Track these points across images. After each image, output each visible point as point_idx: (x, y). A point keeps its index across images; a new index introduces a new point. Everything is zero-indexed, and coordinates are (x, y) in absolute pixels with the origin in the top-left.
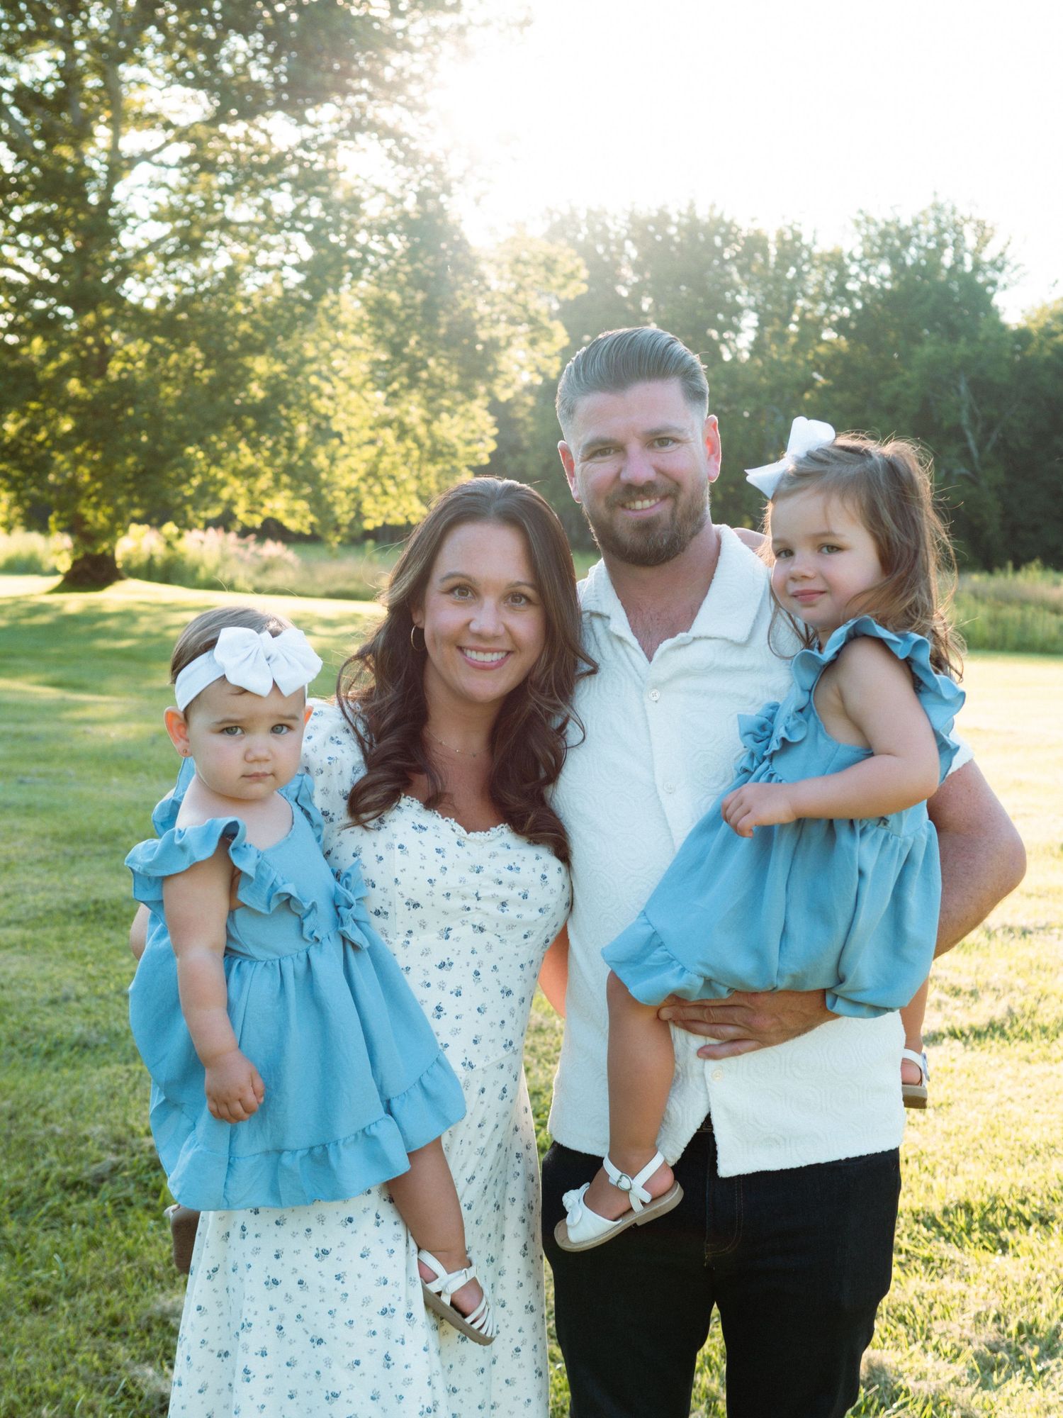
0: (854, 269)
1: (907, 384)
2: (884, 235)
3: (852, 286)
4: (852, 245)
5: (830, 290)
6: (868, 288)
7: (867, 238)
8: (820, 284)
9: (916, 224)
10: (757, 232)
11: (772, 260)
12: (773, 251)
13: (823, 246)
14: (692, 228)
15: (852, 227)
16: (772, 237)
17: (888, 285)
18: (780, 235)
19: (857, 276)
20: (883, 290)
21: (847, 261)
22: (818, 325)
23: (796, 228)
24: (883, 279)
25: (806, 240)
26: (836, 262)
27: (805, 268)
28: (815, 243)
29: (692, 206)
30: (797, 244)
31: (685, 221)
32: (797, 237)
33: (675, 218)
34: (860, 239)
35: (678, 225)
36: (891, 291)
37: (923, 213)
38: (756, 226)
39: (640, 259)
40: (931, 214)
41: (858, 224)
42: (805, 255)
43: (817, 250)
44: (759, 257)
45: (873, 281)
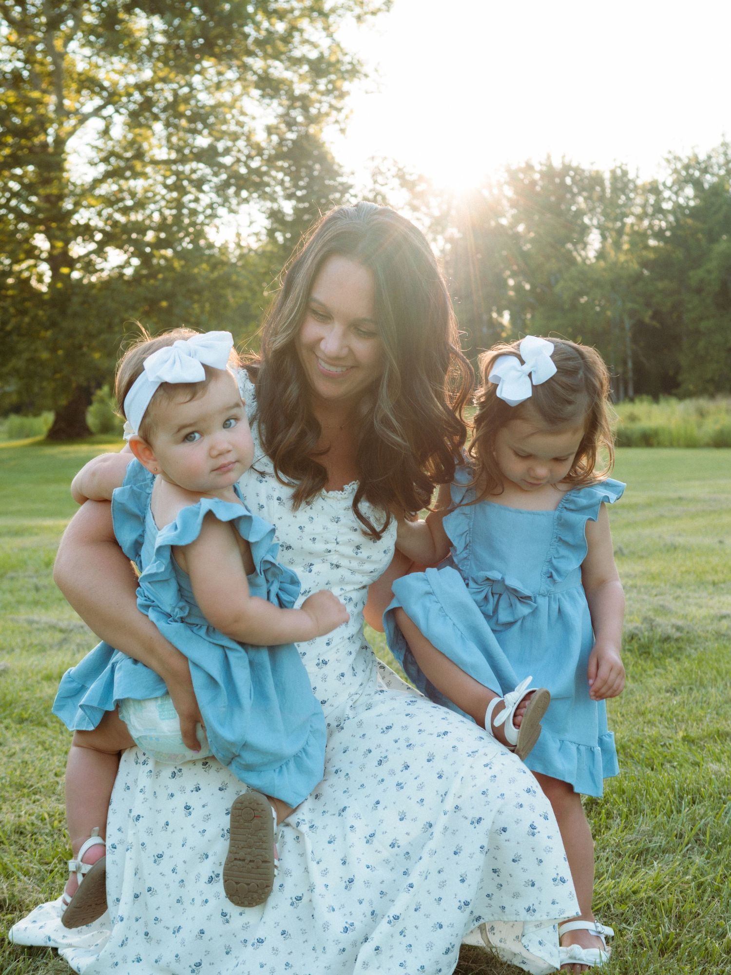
0: (667, 194)
1: (709, 272)
2: (687, 167)
3: (667, 206)
4: (665, 176)
5: (650, 210)
6: (678, 207)
7: (676, 171)
8: (644, 206)
9: (710, 157)
10: (597, 172)
11: (608, 191)
12: (607, 184)
13: (643, 179)
14: (550, 174)
15: (664, 163)
16: (607, 176)
17: (692, 203)
18: (613, 172)
19: (670, 199)
20: (688, 207)
21: (661, 187)
22: (643, 236)
23: (624, 168)
24: (688, 198)
25: (631, 176)
26: (654, 189)
27: (632, 195)
28: (638, 177)
29: (549, 157)
30: (625, 180)
31: (544, 168)
32: (625, 173)
33: (538, 168)
34: (670, 172)
35: (541, 172)
36: (694, 207)
37: (713, 150)
38: (595, 168)
39: (515, 197)
40: (721, 150)
41: (668, 161)
42: (631, 186)
43: (639, 182)
44: (598, 189)
45: (681, 201)
